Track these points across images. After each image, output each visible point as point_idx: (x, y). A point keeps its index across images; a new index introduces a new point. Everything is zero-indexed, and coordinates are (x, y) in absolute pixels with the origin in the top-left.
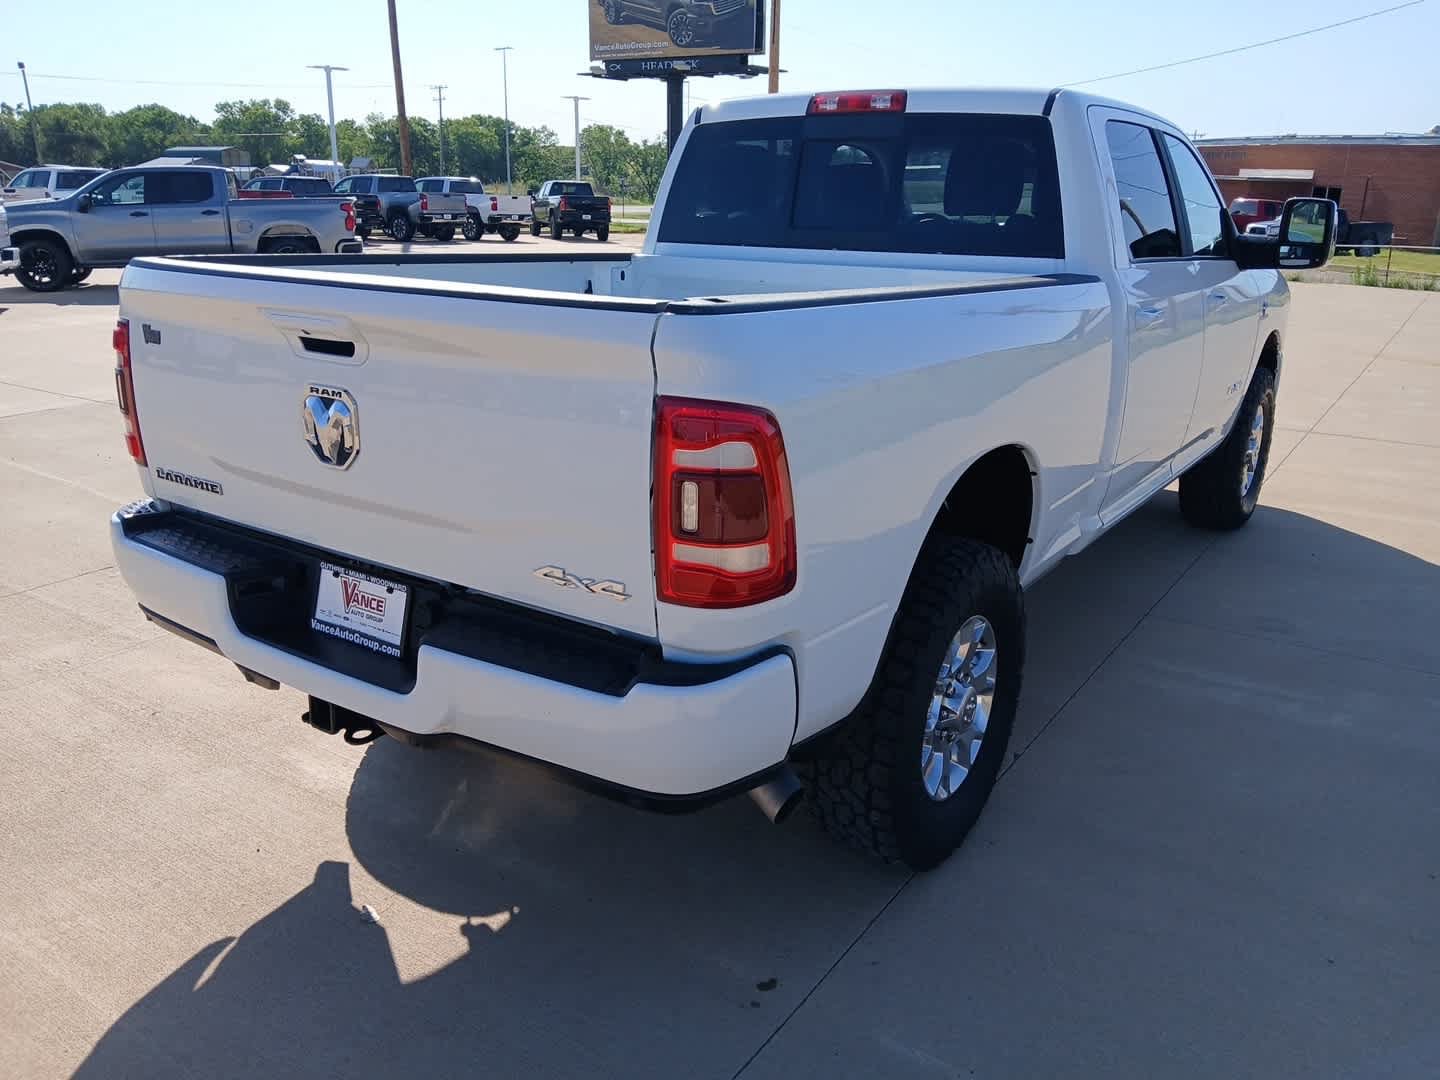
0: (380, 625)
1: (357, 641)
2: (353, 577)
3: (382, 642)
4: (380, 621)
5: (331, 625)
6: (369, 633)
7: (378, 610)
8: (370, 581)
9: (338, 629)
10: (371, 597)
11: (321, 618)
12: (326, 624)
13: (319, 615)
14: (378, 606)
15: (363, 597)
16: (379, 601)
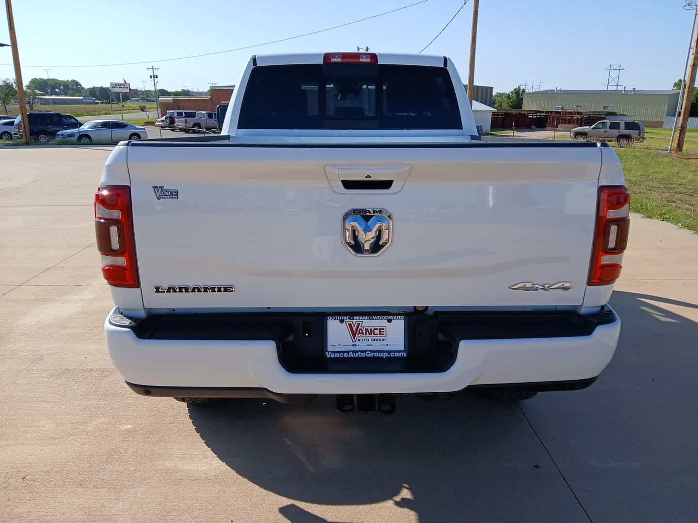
0: (384, 343)
1: (370, 356)
2: (355, 321)
3: (389, 352)
4: (383, 340)
5: (344, 352)
6: (375, 349)
7: (380, 334)
8: (373, 319)
9: (351, 353)
10: (373, 329)
11: (332, 350)
12: (339, 352)
13: (330, 349)
14: (380, 332)
15: (367, 330)
16: (380, 329)
